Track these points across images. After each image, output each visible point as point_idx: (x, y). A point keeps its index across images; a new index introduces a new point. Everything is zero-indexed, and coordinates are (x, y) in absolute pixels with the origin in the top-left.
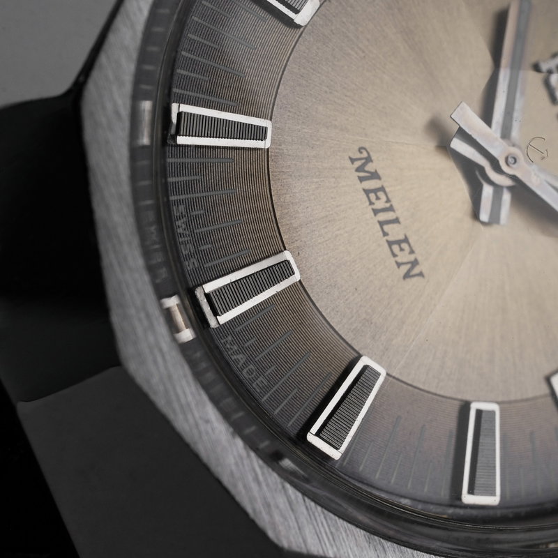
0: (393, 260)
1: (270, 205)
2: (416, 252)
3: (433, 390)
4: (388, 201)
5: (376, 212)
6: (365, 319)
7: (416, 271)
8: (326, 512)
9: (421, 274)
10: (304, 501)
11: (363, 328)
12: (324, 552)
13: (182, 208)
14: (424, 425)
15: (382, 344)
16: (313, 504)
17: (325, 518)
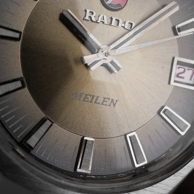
0: (107, 106)
1: (68, 132)
2: (110, 98)
3: (149, 120)
4: (91, 96)
5: (91, 102)
6: (117, 126)
7: (115, 102)
8: (160, 183)
9: (117, 101)
10: (153, 187)
11: (119, 129)
12: (169, 191)
13: (52, 158)
14: (156, 130)
15: (127, 126)
16: (155, 185)
17: (161, 184)
